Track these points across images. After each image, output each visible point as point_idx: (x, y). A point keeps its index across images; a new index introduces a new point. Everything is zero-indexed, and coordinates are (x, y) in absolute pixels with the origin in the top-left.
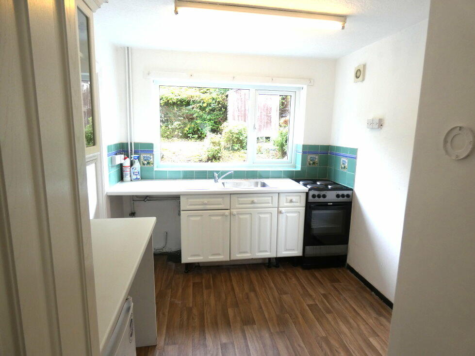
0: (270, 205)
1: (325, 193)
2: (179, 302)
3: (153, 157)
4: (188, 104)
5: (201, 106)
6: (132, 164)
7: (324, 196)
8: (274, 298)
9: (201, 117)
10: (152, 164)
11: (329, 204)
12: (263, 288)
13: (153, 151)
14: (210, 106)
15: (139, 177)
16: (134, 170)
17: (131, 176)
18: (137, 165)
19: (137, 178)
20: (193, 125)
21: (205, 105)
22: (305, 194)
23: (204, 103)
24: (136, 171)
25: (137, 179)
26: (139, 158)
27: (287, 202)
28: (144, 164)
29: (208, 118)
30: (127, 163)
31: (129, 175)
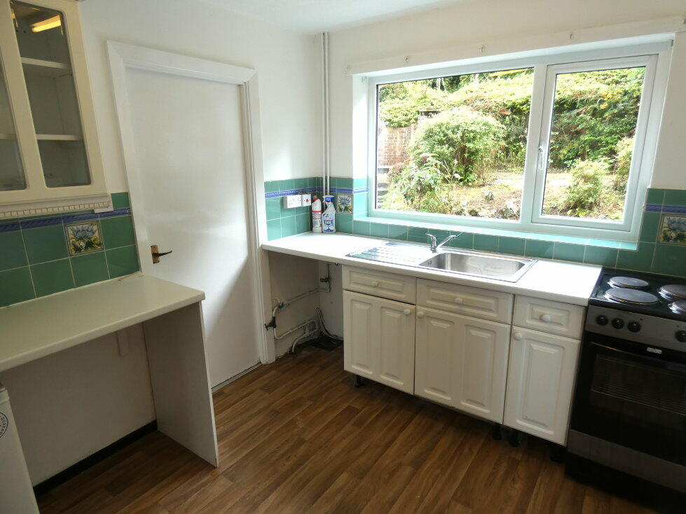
0: (494, 315)
1: (638, 320)
2: (301, 425)
3: (352, 200)
4: (573, 106)
5: (595, 109)
6: (324, 208)
7: (635, 327)
8: (437, 498)
9: (592, 129)
10: (351, 210)
11: (650, 350)
12: (438, 471)
13: (352, 190)
14: (615, 107)
15: (332, 228)
16: (324, 218)
17: (321, 225)
18: (331, 210)
19: (329, 229)
20: (576, 145)
21: (603, 106)
22: (581, 311)
23: (602, 102)
24: (328, 219)
25: (329, 231)
26: (333, 200)
27: (533, 319)
28: (341, 210)
29: (607, 129)
30: (317, 206)
31: (319, 224)
